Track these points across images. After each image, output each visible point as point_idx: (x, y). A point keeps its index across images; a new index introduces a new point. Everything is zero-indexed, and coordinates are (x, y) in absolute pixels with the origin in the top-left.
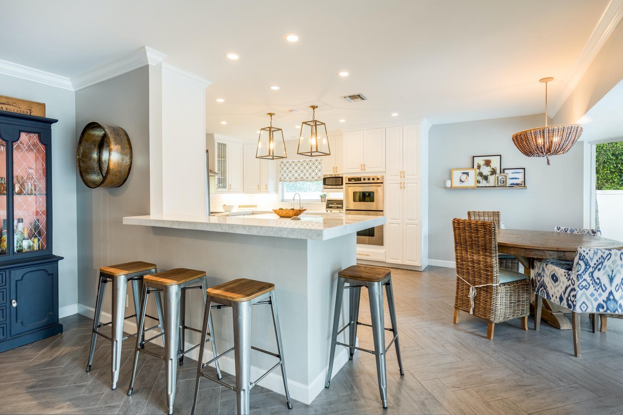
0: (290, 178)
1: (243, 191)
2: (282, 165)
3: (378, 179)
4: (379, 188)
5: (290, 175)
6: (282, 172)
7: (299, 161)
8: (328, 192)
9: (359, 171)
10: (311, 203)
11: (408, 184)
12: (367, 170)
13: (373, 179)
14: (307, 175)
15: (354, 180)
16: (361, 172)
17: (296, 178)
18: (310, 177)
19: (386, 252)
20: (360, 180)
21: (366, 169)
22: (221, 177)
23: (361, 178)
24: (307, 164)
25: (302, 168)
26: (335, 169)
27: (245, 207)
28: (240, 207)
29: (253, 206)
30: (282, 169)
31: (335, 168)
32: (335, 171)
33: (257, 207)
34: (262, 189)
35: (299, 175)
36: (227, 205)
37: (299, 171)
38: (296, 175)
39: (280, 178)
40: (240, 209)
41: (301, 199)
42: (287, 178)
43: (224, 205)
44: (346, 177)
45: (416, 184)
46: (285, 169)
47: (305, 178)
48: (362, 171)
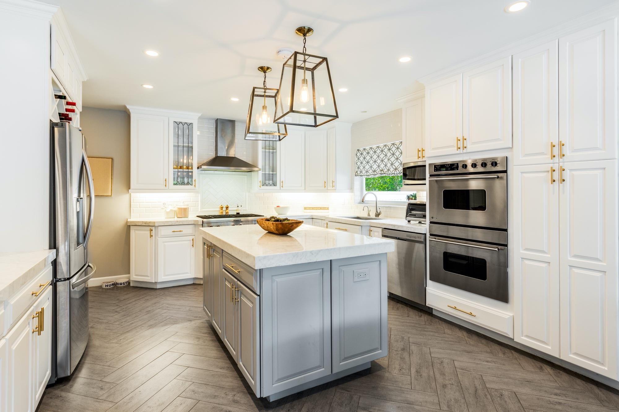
0: (367, 172)
1: (305, 189)
2: (358, 154)
3: (494, 164)
4: (497, 182)
5: (367, 167)
6: (359, 163)
7: (378, 147)
8: (418, 191)
9: (454, 150)
10: (393, 207)
11: (574, 172)
12: (470, 148)
13: (484, 165)
14: (389, 165)
15: (445, 169)
16: (458, 152)
17: (374, 171)
18: (392, 168)
19: (513, 316)
20: (457, 168)
21: (468, 147)
22: (272, 173)
23: (458, 164)
24: (389, 149)
25: (382, 156)
26: (420, 153)
27: (313, 209)
28: (305, 208)
29: (323, 208)
30: (359, 159)
31: (421, 150)
32: (420, 155)
33: (329, 209)
34: (330, 186)
35: (379, 166)
36: (281, 206)
37: (379, 161)
38: (375, 167)
39: (357, 172)
40: (305, 211)
41: (378, 200)
42: (364, 172)
43: (278, 206)
44: (430, 165)
45: (601, 171)
46: (362, 159)
47: (386, 170)
48: (461, 151)
